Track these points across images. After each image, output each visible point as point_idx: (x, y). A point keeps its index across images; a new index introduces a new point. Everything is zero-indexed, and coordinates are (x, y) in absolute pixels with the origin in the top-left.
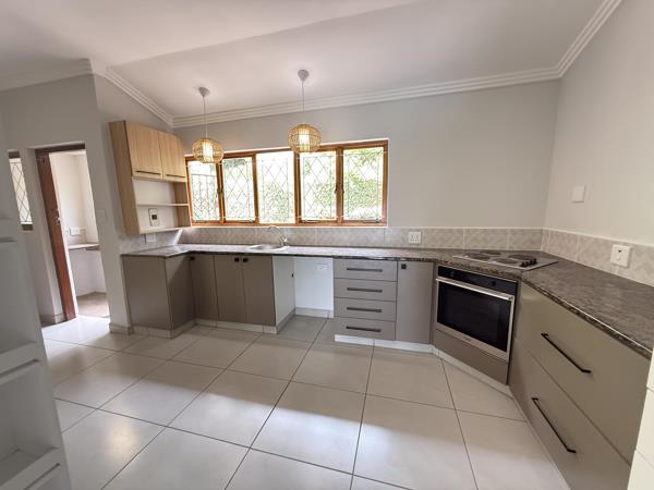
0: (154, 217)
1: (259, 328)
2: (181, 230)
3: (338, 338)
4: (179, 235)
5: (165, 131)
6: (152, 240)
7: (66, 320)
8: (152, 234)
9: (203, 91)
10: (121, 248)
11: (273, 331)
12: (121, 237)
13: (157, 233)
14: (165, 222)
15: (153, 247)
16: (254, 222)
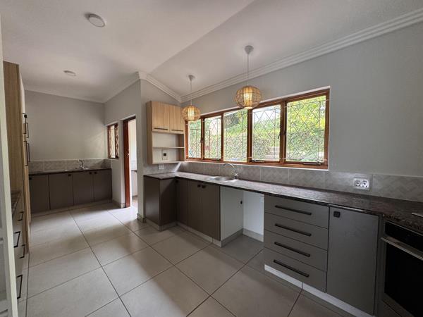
0: (165, 155)
1: (210, 239)
2: (180, 163)
3: (267, 268)
4: (178, 166)
5: (176, 105)
6: (161, 168)
7: (125, 207)
8: (162, 164)
9: (191, 77)
10: (144, 171)
11: (219, 244)
12: (144, 166)
13: (165, 164)
14: (171, 158)
15: (162, 172)
16: (220, 160)
